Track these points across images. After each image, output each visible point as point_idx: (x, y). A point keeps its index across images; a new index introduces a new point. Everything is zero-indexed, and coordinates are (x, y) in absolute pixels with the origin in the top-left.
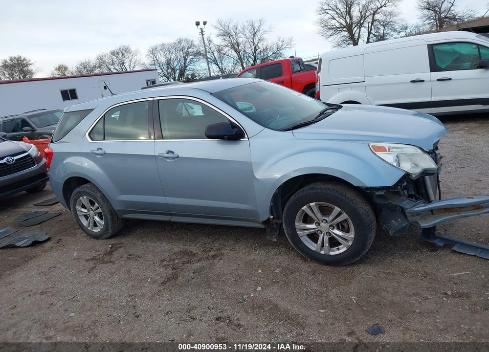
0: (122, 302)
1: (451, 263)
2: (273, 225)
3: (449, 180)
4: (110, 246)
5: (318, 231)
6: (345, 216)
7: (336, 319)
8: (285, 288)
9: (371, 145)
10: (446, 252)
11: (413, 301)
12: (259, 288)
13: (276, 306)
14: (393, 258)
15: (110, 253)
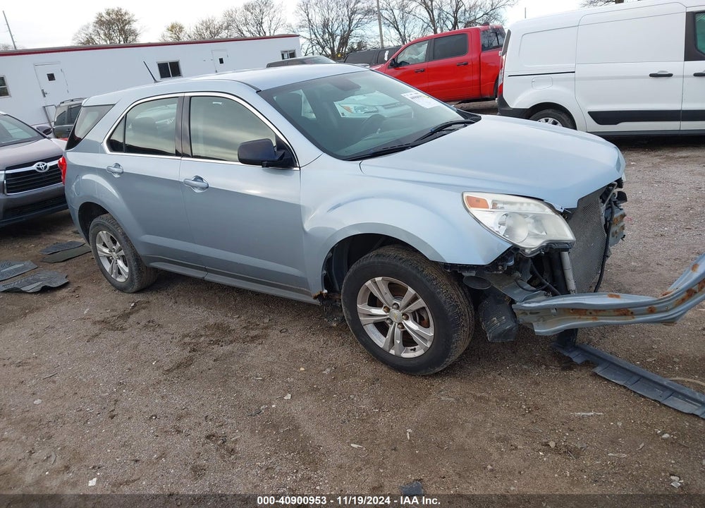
0: (104, 392)
1: (583, 393)
2: (336, 301)
3: (654, 249)
4: (133, 305)
5: (388, 319)
6: (420, 303)
7: (367, 462)
8: (324, 401)
9: (466, 195)
10: (584, 374)
11: (491, 450)
12: (289, 396)
13: (297, 428)
14: (499, 374)
15: (126, 316)
